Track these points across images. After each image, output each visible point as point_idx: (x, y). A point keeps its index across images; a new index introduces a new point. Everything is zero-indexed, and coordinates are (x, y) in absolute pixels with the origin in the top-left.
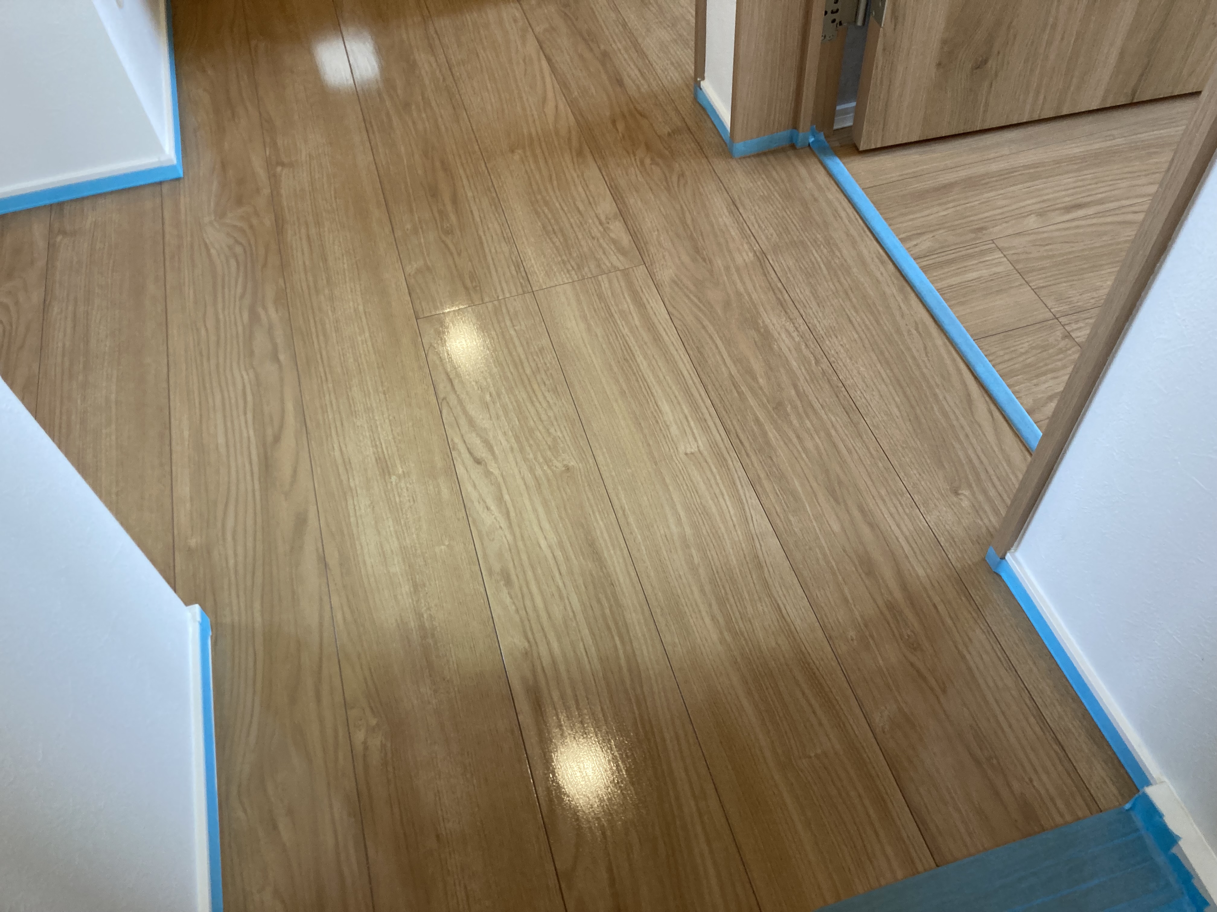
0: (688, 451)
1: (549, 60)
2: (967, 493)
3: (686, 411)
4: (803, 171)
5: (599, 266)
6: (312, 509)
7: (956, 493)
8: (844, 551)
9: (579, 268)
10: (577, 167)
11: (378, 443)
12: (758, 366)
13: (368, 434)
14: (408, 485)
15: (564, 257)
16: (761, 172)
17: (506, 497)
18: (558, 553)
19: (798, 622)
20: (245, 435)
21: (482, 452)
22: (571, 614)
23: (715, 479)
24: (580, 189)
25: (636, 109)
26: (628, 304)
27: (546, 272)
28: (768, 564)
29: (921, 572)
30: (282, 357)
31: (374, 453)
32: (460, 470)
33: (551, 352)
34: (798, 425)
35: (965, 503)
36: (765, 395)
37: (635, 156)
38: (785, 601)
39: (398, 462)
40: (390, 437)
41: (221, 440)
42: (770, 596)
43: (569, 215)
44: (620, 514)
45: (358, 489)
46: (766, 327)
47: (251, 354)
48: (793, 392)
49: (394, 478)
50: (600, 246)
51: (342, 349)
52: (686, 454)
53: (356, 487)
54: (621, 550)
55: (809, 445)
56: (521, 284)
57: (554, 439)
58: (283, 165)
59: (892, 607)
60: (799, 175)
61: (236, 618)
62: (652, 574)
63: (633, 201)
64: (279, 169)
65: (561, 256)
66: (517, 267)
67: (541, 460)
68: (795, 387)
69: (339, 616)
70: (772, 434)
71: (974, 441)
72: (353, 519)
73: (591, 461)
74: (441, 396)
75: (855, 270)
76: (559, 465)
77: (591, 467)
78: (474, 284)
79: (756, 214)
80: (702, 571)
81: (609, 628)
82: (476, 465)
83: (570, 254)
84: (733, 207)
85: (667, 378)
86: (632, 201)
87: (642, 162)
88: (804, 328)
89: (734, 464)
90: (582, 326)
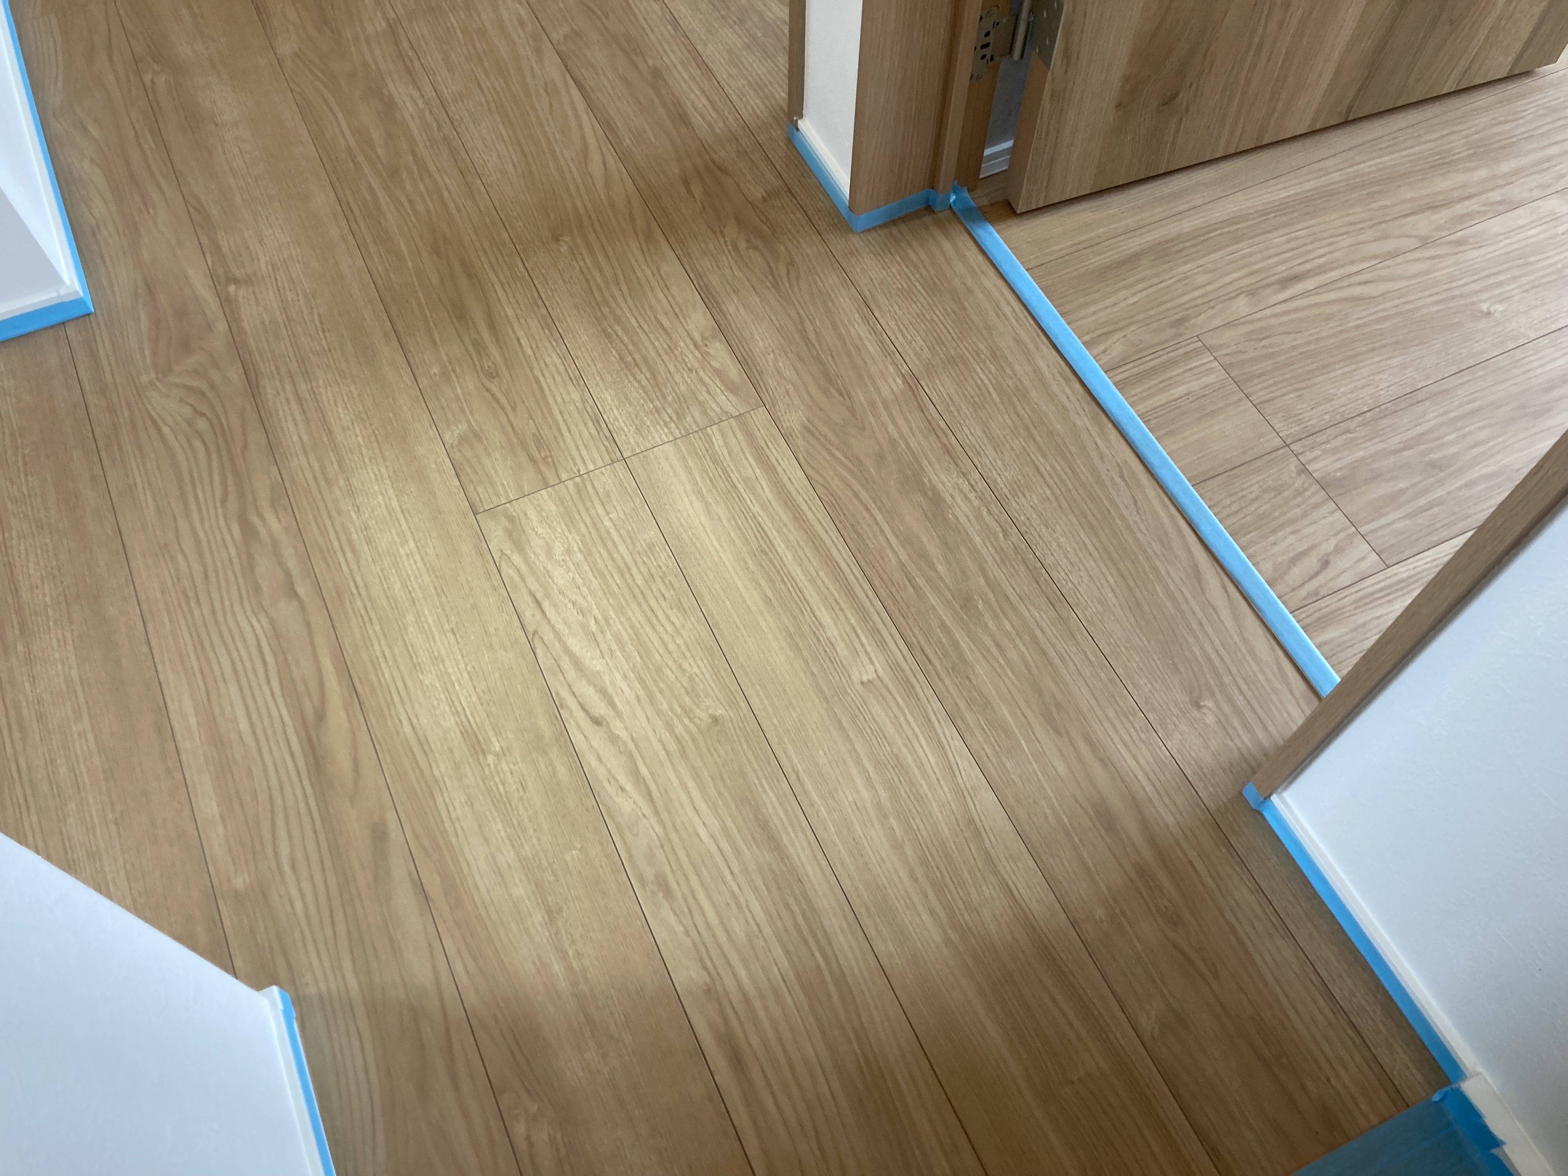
0: (865, 679)
1: (580, 87)
2: (1210, 704)
3: (853, 621)
4: (947, 246)
5: (705, 413)
6: (391, 816)
7: (1198, 707)
8: (1076, 801)
9: (679, 417)
10: (649, 259)
11: (459, 709)
12: (933, 548)
13: (442, 696)
14: (512, 766)
15: (657, 403)
16: (893, 250)
17: (644, 770)
18: (725, 845)
19: (1034, 905)
20: (275, 713)
21: (600, 709)
22: (755, 928)
23: (904, 714)
24: (660, 295)
25: (713, 162)
26: (752, 469)
27: (637, 428)
28: (987, 829)
29: (1170, 820)
30: (301, 590)
31: (457, 724)
32: (577, 737)
33: (665, 549)
34: (995, 628)
35: (1210, 719)
36: (949, 589)
37: (724, 236)
38: (1014, 879)
39: (491, 734)
40: (474, 698)
41: (244, 726)
42: (996, 872)
43: (651, 336)
44: (793, 778)
45: (446, 779)
46: (934, 488)
47: (257, 589)
48: (982, 581)
49: (491, 759)
50: (701, 380)
51: (382, 570)
52: (862, 683)
53: (443, 778)
54: (803, 830)
55: (1013, 656)
56: (607, 449)
57: (691, 678)
58: (236, 281)
59: (1142, 870)
60: (943, 253)
61: (323, 986)
62: (847, 860)
63: (732, 307)
64: (232, 288)
65: (652, 402)
66: (596, 422)
67: (679, 711)
68: (983, 571)
69: (458, 967)
70: (965, 644)
71: (1209, 630)
72: (447, 825)
73: (743, 704)
74: (531, 629)
75: (1034, 394)
76: (703, 715)
77: (744, 715)
78: (543, 454)
79: (897, 318)
80: (908, 850)
81: (806, 942)
82: (596, 727)
83: (664, 397)
84: (865, 309)
85: (821, 573)
86: (732, 309)
87: (735, 247)
88: (982, 485)
89: (924, 691)
90: (699, 506)
